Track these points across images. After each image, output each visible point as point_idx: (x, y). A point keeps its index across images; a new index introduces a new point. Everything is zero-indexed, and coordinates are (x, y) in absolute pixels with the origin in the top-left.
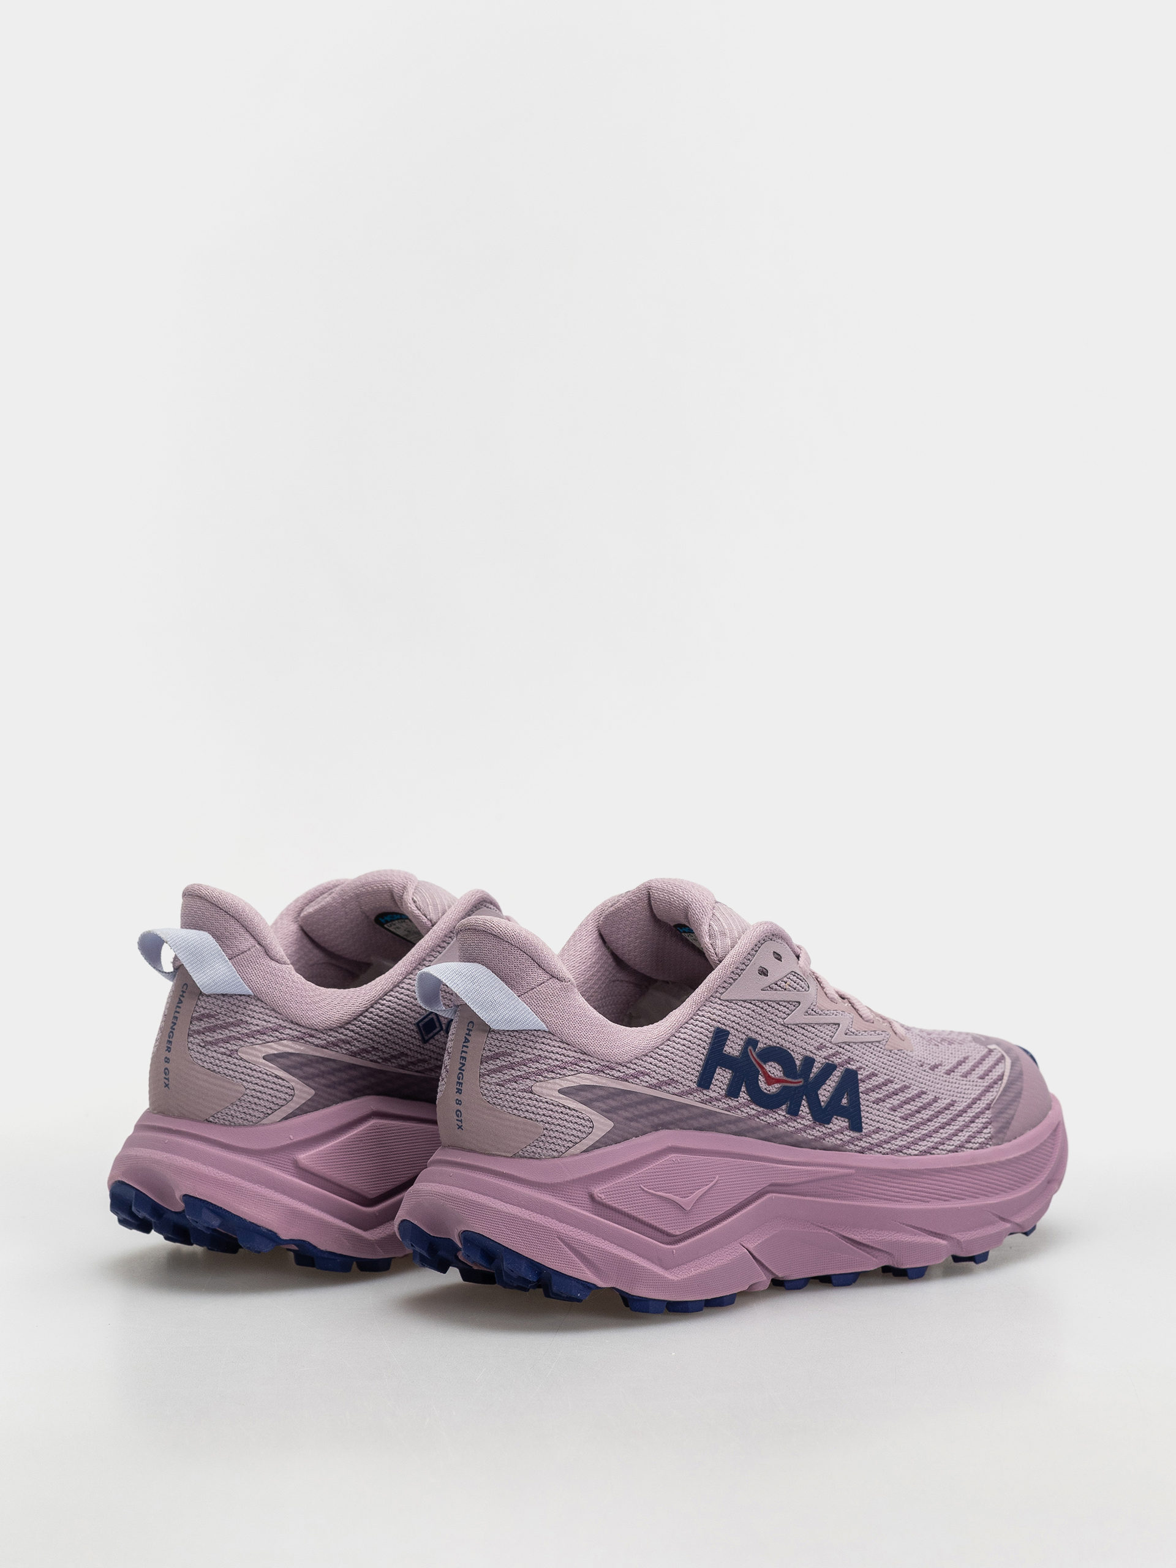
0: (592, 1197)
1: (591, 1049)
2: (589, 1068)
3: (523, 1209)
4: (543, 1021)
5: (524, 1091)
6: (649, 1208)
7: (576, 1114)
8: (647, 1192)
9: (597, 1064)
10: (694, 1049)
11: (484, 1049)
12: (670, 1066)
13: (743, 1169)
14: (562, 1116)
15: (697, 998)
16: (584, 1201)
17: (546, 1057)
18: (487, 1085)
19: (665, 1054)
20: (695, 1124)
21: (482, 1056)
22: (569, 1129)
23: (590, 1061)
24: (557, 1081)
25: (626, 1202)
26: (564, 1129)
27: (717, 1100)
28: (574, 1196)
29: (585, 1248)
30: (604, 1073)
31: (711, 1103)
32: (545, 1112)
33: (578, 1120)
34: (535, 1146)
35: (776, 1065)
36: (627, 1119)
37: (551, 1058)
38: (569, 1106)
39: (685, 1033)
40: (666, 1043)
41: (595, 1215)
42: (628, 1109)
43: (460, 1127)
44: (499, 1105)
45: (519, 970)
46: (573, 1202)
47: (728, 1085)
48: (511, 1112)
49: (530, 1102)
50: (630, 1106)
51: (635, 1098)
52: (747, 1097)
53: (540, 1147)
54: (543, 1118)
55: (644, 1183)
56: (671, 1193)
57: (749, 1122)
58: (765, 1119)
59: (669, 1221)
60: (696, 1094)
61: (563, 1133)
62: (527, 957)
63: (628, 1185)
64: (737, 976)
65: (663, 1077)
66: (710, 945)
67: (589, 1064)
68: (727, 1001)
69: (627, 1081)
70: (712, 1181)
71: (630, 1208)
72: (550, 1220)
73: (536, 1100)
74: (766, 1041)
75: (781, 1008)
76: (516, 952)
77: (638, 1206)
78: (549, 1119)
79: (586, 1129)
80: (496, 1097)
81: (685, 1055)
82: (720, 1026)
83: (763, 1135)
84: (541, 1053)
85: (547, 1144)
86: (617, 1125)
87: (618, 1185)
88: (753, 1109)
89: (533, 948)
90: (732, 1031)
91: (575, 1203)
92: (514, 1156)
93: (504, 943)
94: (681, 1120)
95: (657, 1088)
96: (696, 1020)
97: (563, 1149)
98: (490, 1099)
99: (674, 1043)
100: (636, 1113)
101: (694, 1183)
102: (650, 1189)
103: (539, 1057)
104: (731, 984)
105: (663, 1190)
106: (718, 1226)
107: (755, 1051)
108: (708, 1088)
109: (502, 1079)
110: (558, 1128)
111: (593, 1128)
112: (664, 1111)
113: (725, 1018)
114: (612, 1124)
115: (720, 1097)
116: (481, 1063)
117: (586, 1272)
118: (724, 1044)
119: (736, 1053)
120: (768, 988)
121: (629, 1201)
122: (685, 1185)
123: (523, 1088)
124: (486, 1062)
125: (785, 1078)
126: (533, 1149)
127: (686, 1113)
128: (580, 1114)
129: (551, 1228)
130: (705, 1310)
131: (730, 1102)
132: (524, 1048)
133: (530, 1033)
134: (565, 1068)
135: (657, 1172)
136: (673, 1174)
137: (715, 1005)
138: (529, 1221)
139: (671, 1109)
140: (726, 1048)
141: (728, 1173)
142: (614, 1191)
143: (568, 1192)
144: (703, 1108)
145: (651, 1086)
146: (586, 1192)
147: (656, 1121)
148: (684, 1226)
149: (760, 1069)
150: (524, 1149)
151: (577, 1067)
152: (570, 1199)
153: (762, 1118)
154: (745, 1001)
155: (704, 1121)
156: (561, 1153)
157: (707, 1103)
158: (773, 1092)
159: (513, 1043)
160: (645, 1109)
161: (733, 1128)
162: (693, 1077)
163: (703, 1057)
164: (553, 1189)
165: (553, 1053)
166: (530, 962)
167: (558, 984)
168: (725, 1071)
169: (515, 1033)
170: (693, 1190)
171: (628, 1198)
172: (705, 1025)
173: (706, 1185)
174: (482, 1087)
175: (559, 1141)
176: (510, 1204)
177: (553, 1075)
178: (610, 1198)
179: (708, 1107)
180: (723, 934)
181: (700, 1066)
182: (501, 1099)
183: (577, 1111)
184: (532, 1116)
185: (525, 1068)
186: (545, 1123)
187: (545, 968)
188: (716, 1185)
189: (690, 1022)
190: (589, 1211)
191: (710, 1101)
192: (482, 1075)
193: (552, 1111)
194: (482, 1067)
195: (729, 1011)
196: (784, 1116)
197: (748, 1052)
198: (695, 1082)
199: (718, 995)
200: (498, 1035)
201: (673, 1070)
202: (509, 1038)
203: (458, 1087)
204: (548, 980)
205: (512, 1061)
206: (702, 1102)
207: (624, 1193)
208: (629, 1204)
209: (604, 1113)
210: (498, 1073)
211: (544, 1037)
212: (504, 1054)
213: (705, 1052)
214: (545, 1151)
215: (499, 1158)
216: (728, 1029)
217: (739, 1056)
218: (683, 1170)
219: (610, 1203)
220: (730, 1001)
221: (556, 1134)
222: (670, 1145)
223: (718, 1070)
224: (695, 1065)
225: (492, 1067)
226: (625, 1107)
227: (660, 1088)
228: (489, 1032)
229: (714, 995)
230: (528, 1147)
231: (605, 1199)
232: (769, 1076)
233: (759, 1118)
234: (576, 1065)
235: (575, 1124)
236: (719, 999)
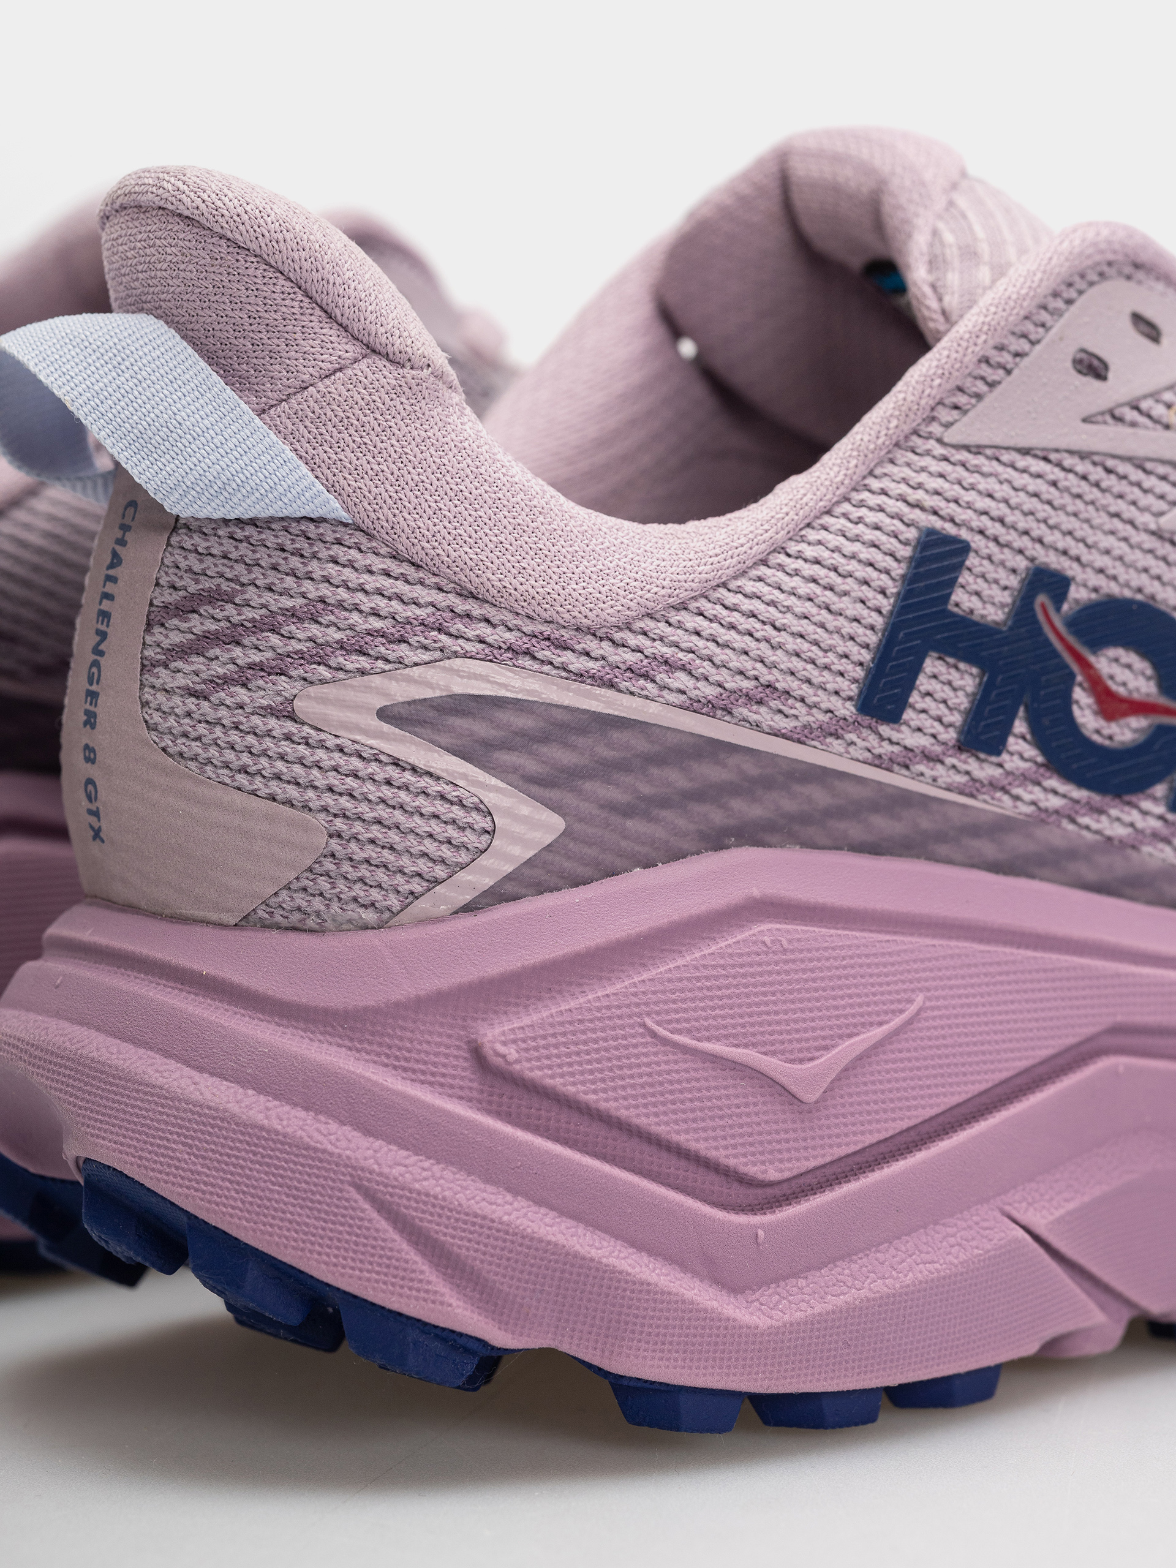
0: (478, 1056)
1: (490, 579)
2: (482, 641)
3: (250, 1092)
4: (331, 488)
5: (271, 711)
6: (672, 1092)
7: (434, 787)
8: (665, 1041)
9: (510, 630)
10: (846, 594)
11: (157, 584)
12: (763, 645)
13: (1012, 977)
14: (387, 792)
15: (866, 438)
16: (455, 1067)
17: (341, 605)
18: (161, 697)
19: (747, 605)
20: (855, 831)
21: (151, 604)
22: (411, 837)
23: (487, 621)
24: (376, 680)
25: (591, 1072)
26: (394, 837)
27: (929, 758)
28: (419, 1052)
29: (444, 1220)
30: (534, 658)
31: (907, 767)
32: (333, 779)
33: (441, 807)
34: (305, 889)
35: (1132, 658)
36: (612, 807)
37: (357, 608)
38: (413, 760)
39: (820, 543)
40: (754, 573)
41: (489, 1112)
42: (616, 776)
43: (97, 834)
44: (194, 758)
45: (262, 328)
46: (414, 1071)
47: (967, 713)
48: (228, 781)
49: (286, 747)
50: (622, 766)
51: (641, 744)
52: (1031, 752)
53: (321, 894)
54: (328, 799)
55: (658, 1013)
56: (754, 1045)
57: (1041, 833)
58: (1094, 826)
59: (742, 1135)
60: (852, 737)
61: (392, 848)
62: (288, 287)
63: (600, 1019)
64: (1001, 372)
65: (738, 678)
66: (928, 290)
67: (484, 630)
68: (967, 448)
69: (612, 685)
70: (901, 1011)
71: (605, 1091)
72: (333, 1126)
73: (307, 744)
74: (1095, 580)
75: (1150, 482)
76: (251, 271)
77: (633, 1086)
78: (345, 802)
79: (470, 838)
80: (185, 735)
81: (814, 610)
82: (937, 523)
83: (1090, 875)
84: (325, 590)
85: (341, 885)
86: (578, 827)
87: (567, 1017)
88: (1055, 792)
89: (303, 254)
90: (977, 541)
91: (423, 1073)
92: (245, 923)
93: (214, 240)
94: (804, 819)
95: (719, 713)
96: (861, 504)
97: (394, 901)
98: (167, 741)
99: (780, 574)
100: (646, 789)
101: (838, 1017)
102: (679, 1032)
103: (320, 606)
104: (979, 397)
105: (727, 1037)
106: (920, 1156)
107: (1058, 609)
108: (894, 717)
109: (204, 676)
110: (376, 832)
111: (491, 833)
112: (746, 788)
113: (956, 502)
114: (558, 823)
115: (938, 749)
116: (149, 625)
117: (447, 1299)
118: (952, 583)
119: (994, 615)
120: (1108, 418)
121: (601, 1071)
122: (804, 1020)
123: (265, 702)
124: (163, 625)
125: (1163, 701)
126: (300, 900)
127: (820, 797)
128: (449, 788)
129: (331, 1154)
130: (888, 1416)
131: (973, 765)
132: (272, 577)
133: (294, 528)
134: (402, 640)
135: (707, 978)
136: (764, 984)
137: (926, 461)
138: (262, 1128)
139: (767, 783)
140: (959, 596)
141: (958, 987)
142: (554, 1035)
143: (401, 1039)
144: (879, 783)
145: (695, 706)
146: (459, 1038)
147: (717, 817)
148: (794, 1154)
149: (1075, 667)
150: (273, 901)
151: (443, 637)
152: (406, 1059)
153: (1085, 820)
154: (1025, 452)
155: (883, 825)
156: (387, 915)
157: (896, 768)
158: (1123, 743)
159: (240, 560)
160: (676, 778)
161: (987, 849)
162: (843, 684)
163: (878, 621)
164: (351, 1029)
165: (366, 592)
166: (297, 302)
167: (388, 374)
168: (957, 668)
169: (250, 530)
170: (832, 1037)
171: (598, 1061)
172: (888, 521)
173: (881, 1024)
174: (147, 703)
175: (381, 875)
176: (212, 1074)
177: (363, 662)
178: (538, 1059)
179: (898, 780)
180: (970, 254)
181: (867, 646)
182: (198, 738)
183: (438, 778)
184: (292, 791)
185: (275, 640)
186: (335, 816)
187: (345, 322)
188: (916, 1025)
189: (838, 510)
190: (470, 1100)
191: (905, 760)
192: (147, 666)
193: (356, 776)
194: (149, 639)
195: (970, 479)
196: (1161, 818)
197: (1034, 616)
198: (850, 699)
199: (936, 429)
200: (197, 539)
201: (771, 656)
202: (228, 546)
203: (88, 706)
204: (356, 361)
205: (236, 619)
206: (878, 761)
207: (585, 1043)
208: (603, 1080)
209: (535, 789)
210: (194, 658)
211: (339, 542)
212: (215, 597)
213: (886, 605)
214: (335, 906)
215: (198, 930)
216: (964, 534)
217: (1005, 623)
218: (800, 975)
219: (538, 1074)
220: (977, 450)
221: (370, 851)
222: (756, 892)
223: (931, 664)
224: (850, 643)
225: (176, 638)
226: (606, 769)
227: (730, 713)
228: (175, 529)
229: (924, 430)
230: (284, 895)
231: (518, 1061)
232: (1109, 693)
233: (1073, 821)
234: (439, 630)
235: (433, 822)
236: (940, 441)
